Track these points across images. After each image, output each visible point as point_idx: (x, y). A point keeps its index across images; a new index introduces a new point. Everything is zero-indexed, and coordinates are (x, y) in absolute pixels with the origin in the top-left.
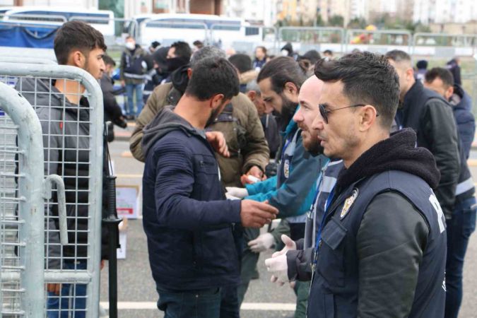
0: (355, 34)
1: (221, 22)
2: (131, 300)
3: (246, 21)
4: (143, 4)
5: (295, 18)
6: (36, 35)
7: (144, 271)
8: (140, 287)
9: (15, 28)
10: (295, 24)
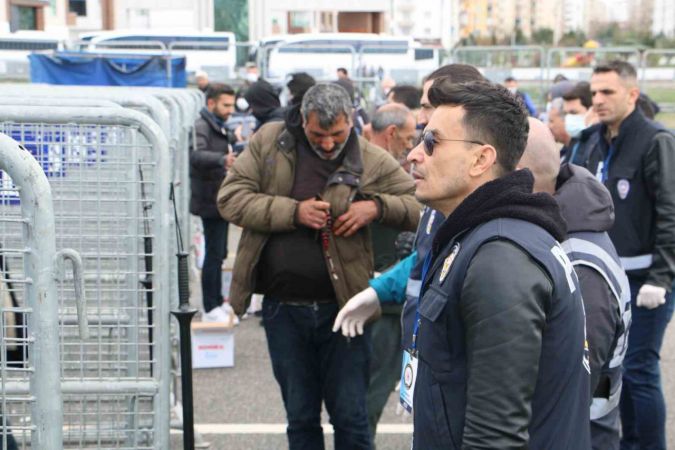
0: (569, 54)
1: (381, 43)
2: (236, 421)
3: (416, 40)
4: (275, 21)
5: (485, 34)
6: (124, 69)
7: (257, 383)
8: (250, 404)
9: (96, 60)
10: (484, 43)
